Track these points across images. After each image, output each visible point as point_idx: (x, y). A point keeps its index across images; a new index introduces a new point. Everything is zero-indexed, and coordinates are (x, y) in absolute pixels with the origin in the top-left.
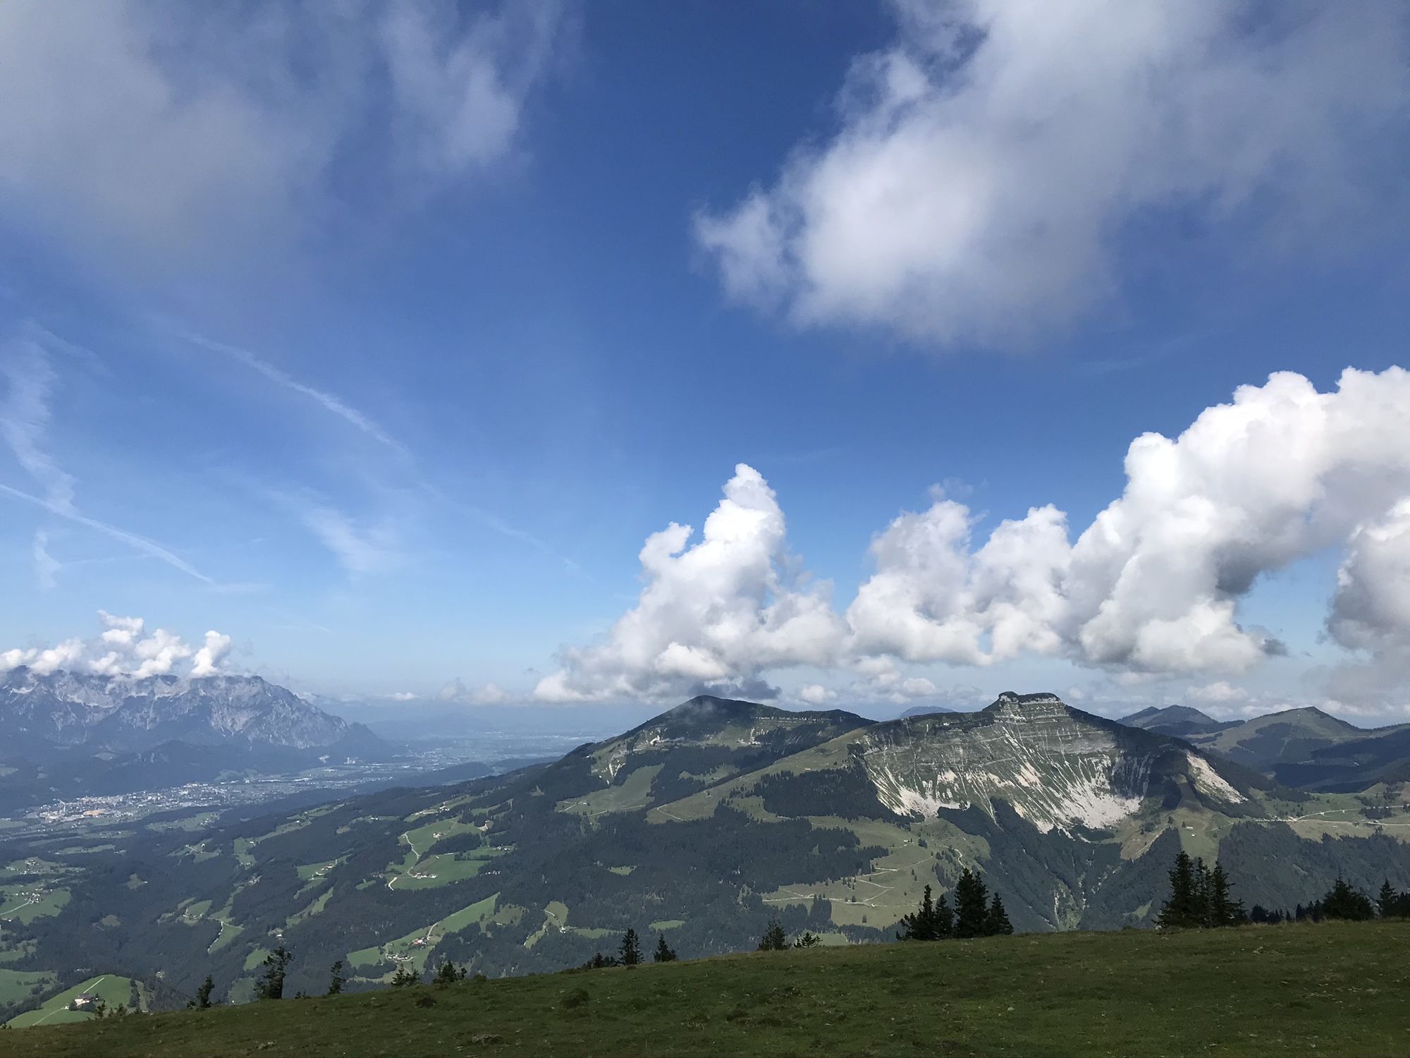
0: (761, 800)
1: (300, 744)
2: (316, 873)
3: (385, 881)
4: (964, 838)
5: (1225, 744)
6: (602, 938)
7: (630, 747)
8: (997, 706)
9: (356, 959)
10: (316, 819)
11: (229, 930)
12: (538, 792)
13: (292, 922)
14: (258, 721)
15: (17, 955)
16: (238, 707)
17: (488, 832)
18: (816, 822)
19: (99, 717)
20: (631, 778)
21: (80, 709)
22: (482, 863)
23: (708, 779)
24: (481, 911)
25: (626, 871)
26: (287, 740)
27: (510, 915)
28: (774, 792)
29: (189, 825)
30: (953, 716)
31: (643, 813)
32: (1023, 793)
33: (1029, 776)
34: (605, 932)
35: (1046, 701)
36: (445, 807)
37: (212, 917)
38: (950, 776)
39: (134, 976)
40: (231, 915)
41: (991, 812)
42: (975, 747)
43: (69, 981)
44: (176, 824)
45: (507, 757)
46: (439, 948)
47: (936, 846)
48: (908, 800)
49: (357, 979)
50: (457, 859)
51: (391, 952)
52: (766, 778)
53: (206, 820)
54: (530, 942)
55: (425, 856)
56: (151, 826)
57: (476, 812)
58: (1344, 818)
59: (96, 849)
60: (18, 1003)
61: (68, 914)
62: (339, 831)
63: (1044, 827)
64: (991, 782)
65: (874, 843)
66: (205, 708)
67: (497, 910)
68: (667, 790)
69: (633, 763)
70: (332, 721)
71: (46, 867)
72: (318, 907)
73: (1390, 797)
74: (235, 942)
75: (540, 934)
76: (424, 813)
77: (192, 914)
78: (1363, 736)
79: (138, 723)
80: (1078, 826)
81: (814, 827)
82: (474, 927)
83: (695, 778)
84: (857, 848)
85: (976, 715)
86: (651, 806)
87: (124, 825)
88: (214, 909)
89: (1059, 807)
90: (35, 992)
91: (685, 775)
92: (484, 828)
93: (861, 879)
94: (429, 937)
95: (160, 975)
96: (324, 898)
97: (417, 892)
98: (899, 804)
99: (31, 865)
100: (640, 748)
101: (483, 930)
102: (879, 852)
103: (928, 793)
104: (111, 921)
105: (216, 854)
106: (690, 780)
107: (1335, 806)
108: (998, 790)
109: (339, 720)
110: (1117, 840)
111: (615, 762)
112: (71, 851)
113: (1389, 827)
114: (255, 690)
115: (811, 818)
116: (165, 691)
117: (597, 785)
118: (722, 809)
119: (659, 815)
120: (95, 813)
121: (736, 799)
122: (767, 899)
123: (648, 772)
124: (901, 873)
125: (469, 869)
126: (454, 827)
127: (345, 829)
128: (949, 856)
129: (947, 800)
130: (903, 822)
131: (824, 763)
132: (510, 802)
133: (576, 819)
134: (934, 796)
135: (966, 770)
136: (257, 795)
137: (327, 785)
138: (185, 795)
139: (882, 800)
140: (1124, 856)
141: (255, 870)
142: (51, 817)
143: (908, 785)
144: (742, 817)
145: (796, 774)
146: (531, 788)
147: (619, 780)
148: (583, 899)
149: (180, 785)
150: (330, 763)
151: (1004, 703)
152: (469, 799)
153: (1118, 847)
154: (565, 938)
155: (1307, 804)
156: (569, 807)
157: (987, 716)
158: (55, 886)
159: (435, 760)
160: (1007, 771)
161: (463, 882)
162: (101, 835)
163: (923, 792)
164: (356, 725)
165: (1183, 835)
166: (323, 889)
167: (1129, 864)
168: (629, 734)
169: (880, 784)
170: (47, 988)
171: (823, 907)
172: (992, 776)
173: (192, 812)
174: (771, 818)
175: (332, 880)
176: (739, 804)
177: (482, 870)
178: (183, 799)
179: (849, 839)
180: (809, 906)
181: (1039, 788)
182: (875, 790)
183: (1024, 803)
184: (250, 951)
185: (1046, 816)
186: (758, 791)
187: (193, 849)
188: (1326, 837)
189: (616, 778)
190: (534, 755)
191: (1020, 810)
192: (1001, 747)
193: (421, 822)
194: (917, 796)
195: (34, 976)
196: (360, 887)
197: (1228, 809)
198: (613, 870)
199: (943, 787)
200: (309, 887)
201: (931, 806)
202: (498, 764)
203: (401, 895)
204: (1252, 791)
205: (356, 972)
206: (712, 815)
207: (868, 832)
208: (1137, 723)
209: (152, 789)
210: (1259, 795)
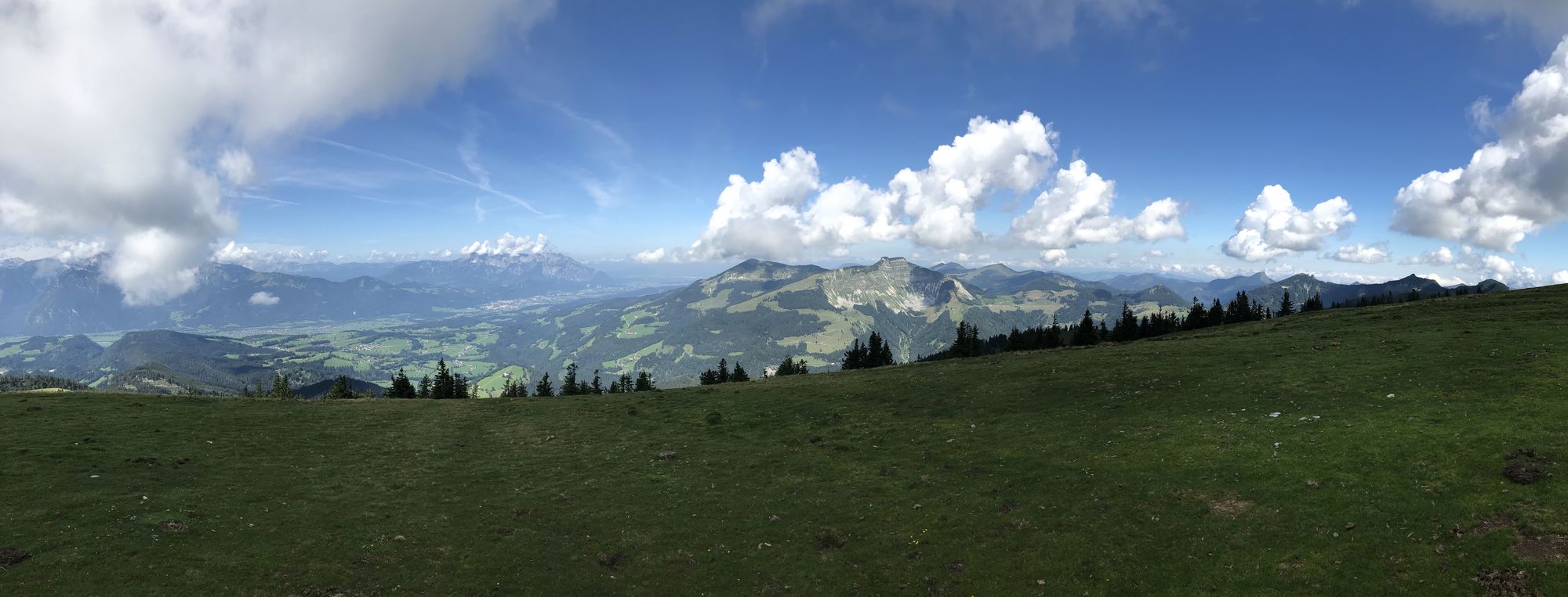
0: (777, 302)
1: (578, 280)
2: (588, 331)
3: (616, 335)
4: (864, 316)
5: (969, 278)
6: (708, 359)
7: (719, 281)
8: (880, 263)
9: (606, 365)
10: (586, 310)
11: (556, 352)
12: (679, 300)
13: (580, 349)
14: (561, 271)
15: (483, 356)
16: (552, 265)
17: (658, 316)
18: (801, 312)
19: (501, 271)
20: (719, 294)
21: (495, 268)
22: (655, 328)
23: (753, 295)
24: (656, 348)
25: (718, 332)
26: (573, 278)
27: (669, 350)
28: (782, 299)
29: (538, 311)
30: (861, 267)
31: (725, 309)
32: (889, 298)
33: (892, 291)
34: (709, 357)
35: (900, 260)
36: (639, 305)
37: (550, 346)
38: (859, 292)
39: (524, 367)
40: (557, 346)
41: (875, 306)
42: (870, 280)
43: (501, 367)
44: (533, 311)
45: (665, 285)
46: (639, 362)
47: (852, 320)
48: (841, 302)
49: (607, 373)
50: (645, 326)
51: (619, 362)
52: (779, 293)
53: (544, 309)
54: (677, 360)
55: (632, 325)
56: (524, 312)
57: (652, 308)
58: (1008, 304)
59: (506, 319)
60: (485, 373)
61: (499, 343)
62: (596, 314)
63: (897, 311)
64: (876, 294)
65: (826, 320)
66: (540, 266)
67: (663, 347)
68: (735, 299)
69: (720, 288)
70: (591, 270)
71: (489, 326)
72: (590, 344)
73: (1023, 296)
74: (559, 356)
75: (681, 357)
76: (630, 308)
77: (542, 345)
78: (1017, 274)
79: (515, 273)
80: (910, 310)
81: (800, 313)
82: (653, 354)
83: (748, 294)
84: (818, 322)
85: (871, 267)
86: (728, 306)
87: (514, 311)
88: (550, 343)
89: (903, 303)
90: (490, 370)
91: (743, 293)
92: (656, 314)
93: (820, 334)
94: (635, 357)
95: (533, 366)
96: (592, 341)
97: (629, 340)
98: (837, 303)
99: (483, 325)
100: (723, 281)
101: (657, 355)
102: (828, 323)
103: (850, 299)
104: (513, 346)
105: (548, 323)
106: (745, 295)
107: (1005, 300)
108: (879, 297)
109: (593, 270)
110: (925, 315)
111: (712, 288)
112: (497, 320)
113: (1022, 307)
114: (558, 259)
115: (798, 310)
116: (524, 260)
117: (705, 297)
118: (760, 306)
119: (732, 310)
120: (504, 306)
121: (766, 302)
122: (779, 343)
123: (727, 292)
124: (837, 332)
125: (651, 331)
126: (643, 314)
127: (599, 314)
128: (857, 324)
129: (858, 302)
130: (839, 311)
131: (806, 287)
132: (667, 304)
133: (696, 311)
134: (852, 300)
135: (866, 289)
136: (563, 300)
137: (590, 296)
138: (535, 300)
139: (830, 302)
140: (928, 322)
141: (563, 329)
142: (489, 308)
143: (841, 295)
144: (769, 310)
145: (793, 292)
146: (676, 298)
147: (714, 295)
148: (699, 343)
149: (533, 296)
150: (591, 287)
151: (883, 261)
152: (649, 302)
153: (926, 318)
154: (692, 359)
155: (995, 300)
156: (693, 306)
157: (876, 267)
158: (493, 333)
159: (634, 286)
160: (882, 290)
161: (648, 336)
162: (507, 315)
163: (847, 298)
164: (600, 272)
165: (951, 313)
166: (591, 337)
167: (930, 325)
168: (718, 275)
169: (829, 296)
170: (494, 369)
171: (803, 346)
172: (876, 292)
173: (538, 307)
174: (782, 310)
175: (594, 334)
176: (767, 304)
177: (656, 331)
178: (534, 302)
179: (815, 318)
180: (797, 346)
181: (895, 296)
182: (826, 298)
183: (889, 302)
184: (565, 360)
185: (898, 307)
186: (776, 299)
187: (540, 320)
188: (1001, 311)
189: (713, 294)
190: (677, 285)
191: (887, 305)
192: (881, 280)
193: (629, 312)
194: (845, 300)
195: (489, 364)
196: (606, 337)
197: (968, 302)
198: (712, 332)
199: (856, 297)
200: (585, 336)
201: (850, 304)
202: (661, 288)
203: (623, 341)
204: (977, 295)
205: (606, 370)
206: (755, 309)
207: (823, 315)
208: (936, 270)
209: (523, 298)
210: (979, 297)
